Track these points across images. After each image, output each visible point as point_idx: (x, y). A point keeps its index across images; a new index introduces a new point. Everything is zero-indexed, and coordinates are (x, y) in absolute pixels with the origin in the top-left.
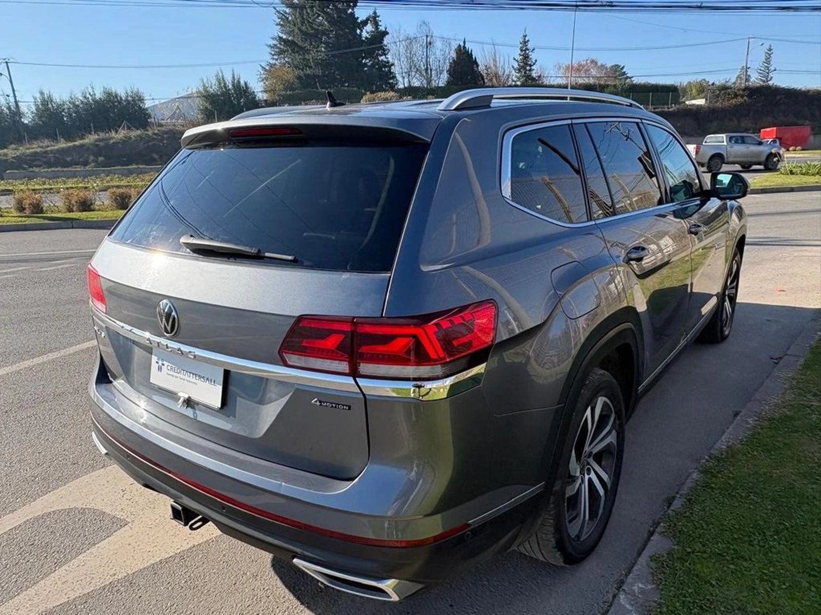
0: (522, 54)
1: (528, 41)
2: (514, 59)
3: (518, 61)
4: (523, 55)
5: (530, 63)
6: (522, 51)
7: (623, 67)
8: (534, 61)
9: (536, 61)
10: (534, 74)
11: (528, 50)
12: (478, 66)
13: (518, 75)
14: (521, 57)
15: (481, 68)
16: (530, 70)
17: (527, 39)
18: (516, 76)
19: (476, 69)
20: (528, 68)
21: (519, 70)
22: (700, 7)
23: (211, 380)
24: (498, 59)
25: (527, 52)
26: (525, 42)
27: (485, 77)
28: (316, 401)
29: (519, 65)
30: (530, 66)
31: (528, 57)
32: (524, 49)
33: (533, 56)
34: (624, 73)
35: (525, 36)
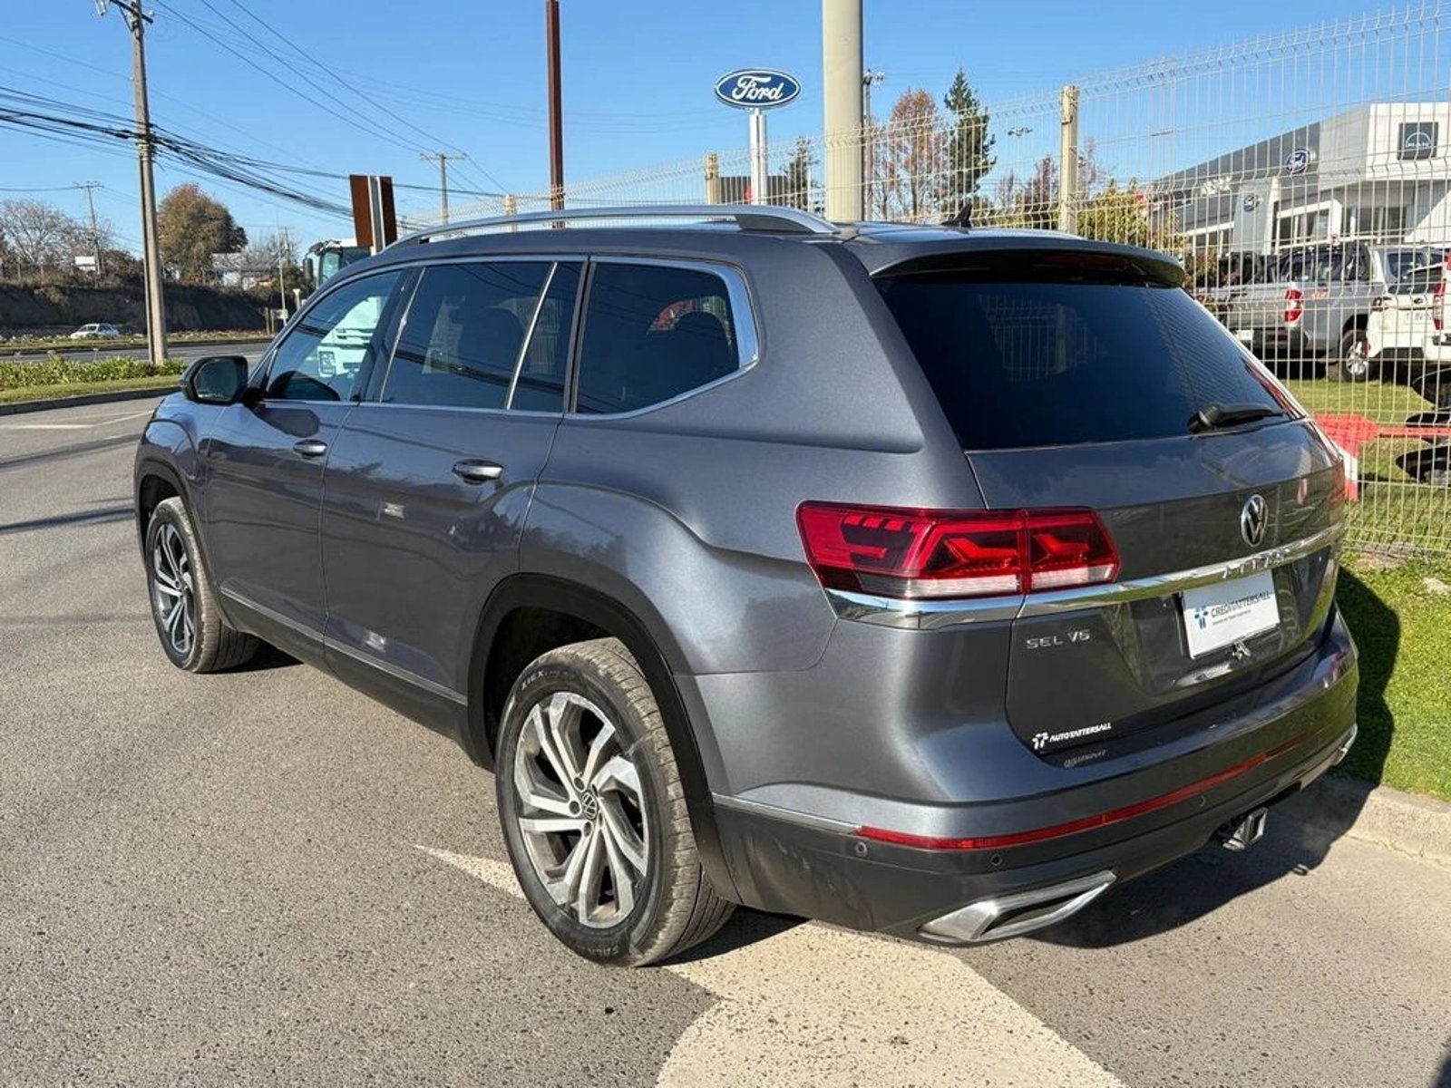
23: (1260, 594)
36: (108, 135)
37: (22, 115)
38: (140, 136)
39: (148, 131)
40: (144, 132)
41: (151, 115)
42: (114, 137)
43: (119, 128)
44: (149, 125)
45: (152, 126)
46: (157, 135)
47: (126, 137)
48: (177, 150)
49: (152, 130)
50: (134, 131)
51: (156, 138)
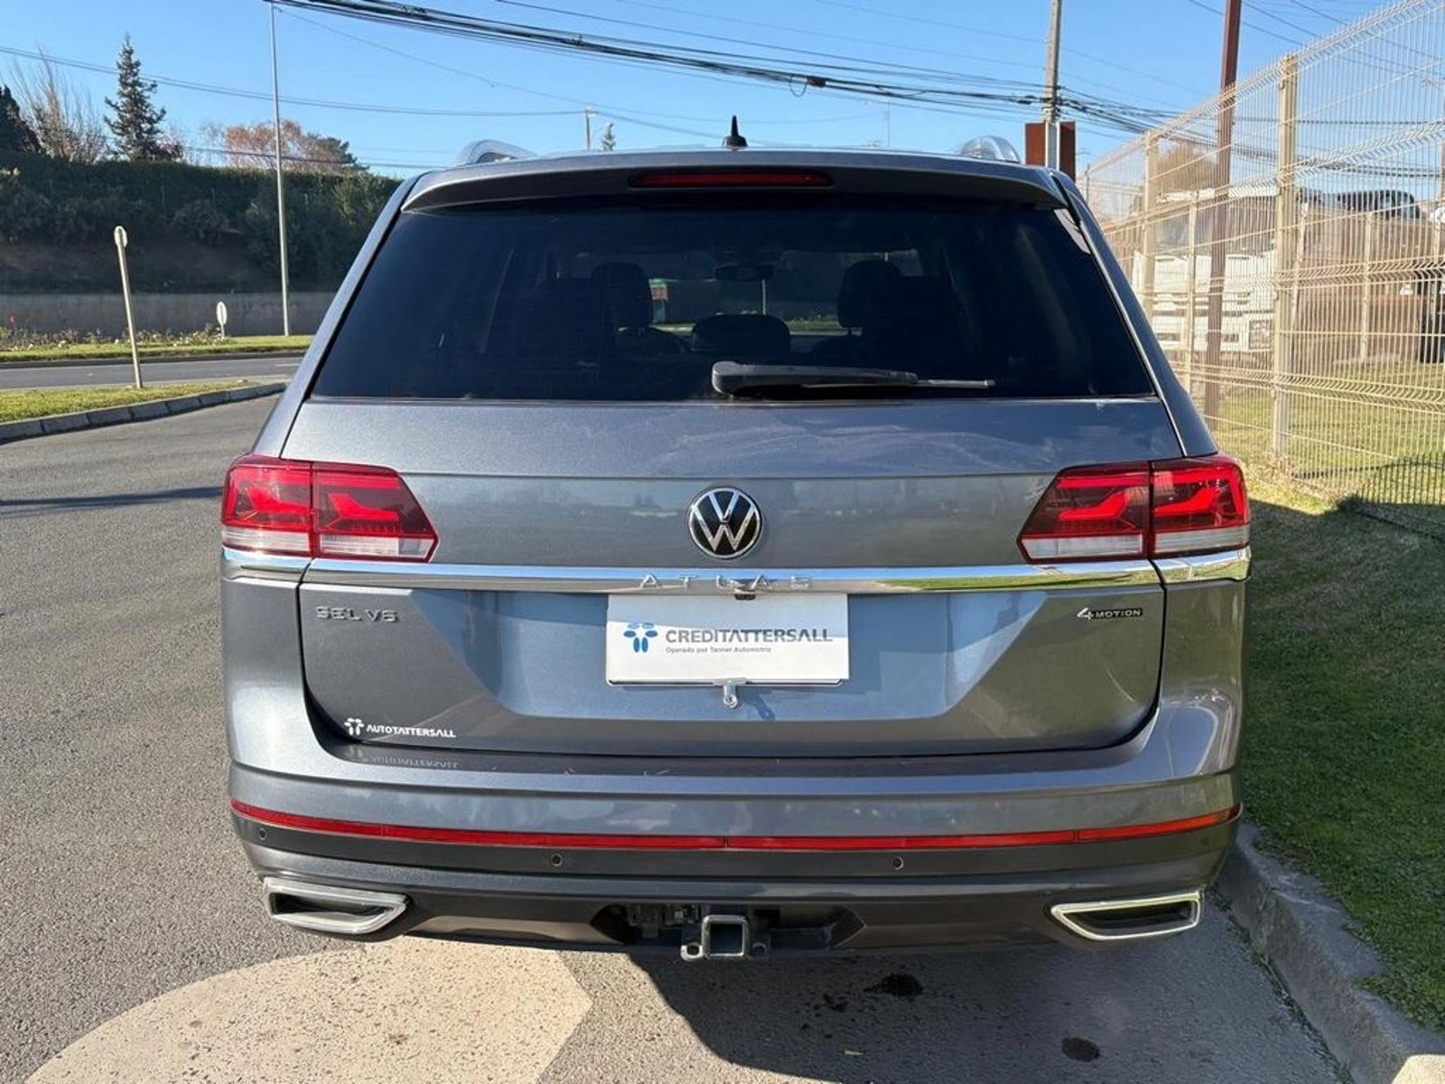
0: (126, 92)
1: (138, 64)
2: (109, 102)
3: (118, 108)
4: (128, 96)
5: (148, 115)
6: (124, 84)
7: (346, 145)
8: (159, 113)
9: (163, 112)
10: (160, 141)
11: (140, 85)
12: (17, 109)
13: (124, 140)
14: (124, 99)
15: (27, 113)
16: (151, 131)
17: (134, 59)
18: (118, 143)
19: (12, 114)
20: (145, 126)
21: (123, 128)
22: (579, 44)
23: (814, 631)
24: (60, 98)
25: (139, 89)
26: (130, 67)
27: (39, 138)
28: (1086, 613)
29: (121, 117)
30: (150, 121)
31: (142, 102)
32: (130, 81)
33: (155, 101)
34: (349, 159)
35: (130, 52)
36: (1011, 103)
37: (924, 92)
38: (1046, 100)
39: (1054, 93)
40: (1050, 96)
41: (1060, 76)
42: (1017, 104)
43: (1021, 94)
44: (1056, 88)
45: (1059, 88)
46: (1063, 97)
47: (1029, 103)
48: (1084, 110)
49: (1059, 93)
50: (1038, 95)
51: (1061, 100)
